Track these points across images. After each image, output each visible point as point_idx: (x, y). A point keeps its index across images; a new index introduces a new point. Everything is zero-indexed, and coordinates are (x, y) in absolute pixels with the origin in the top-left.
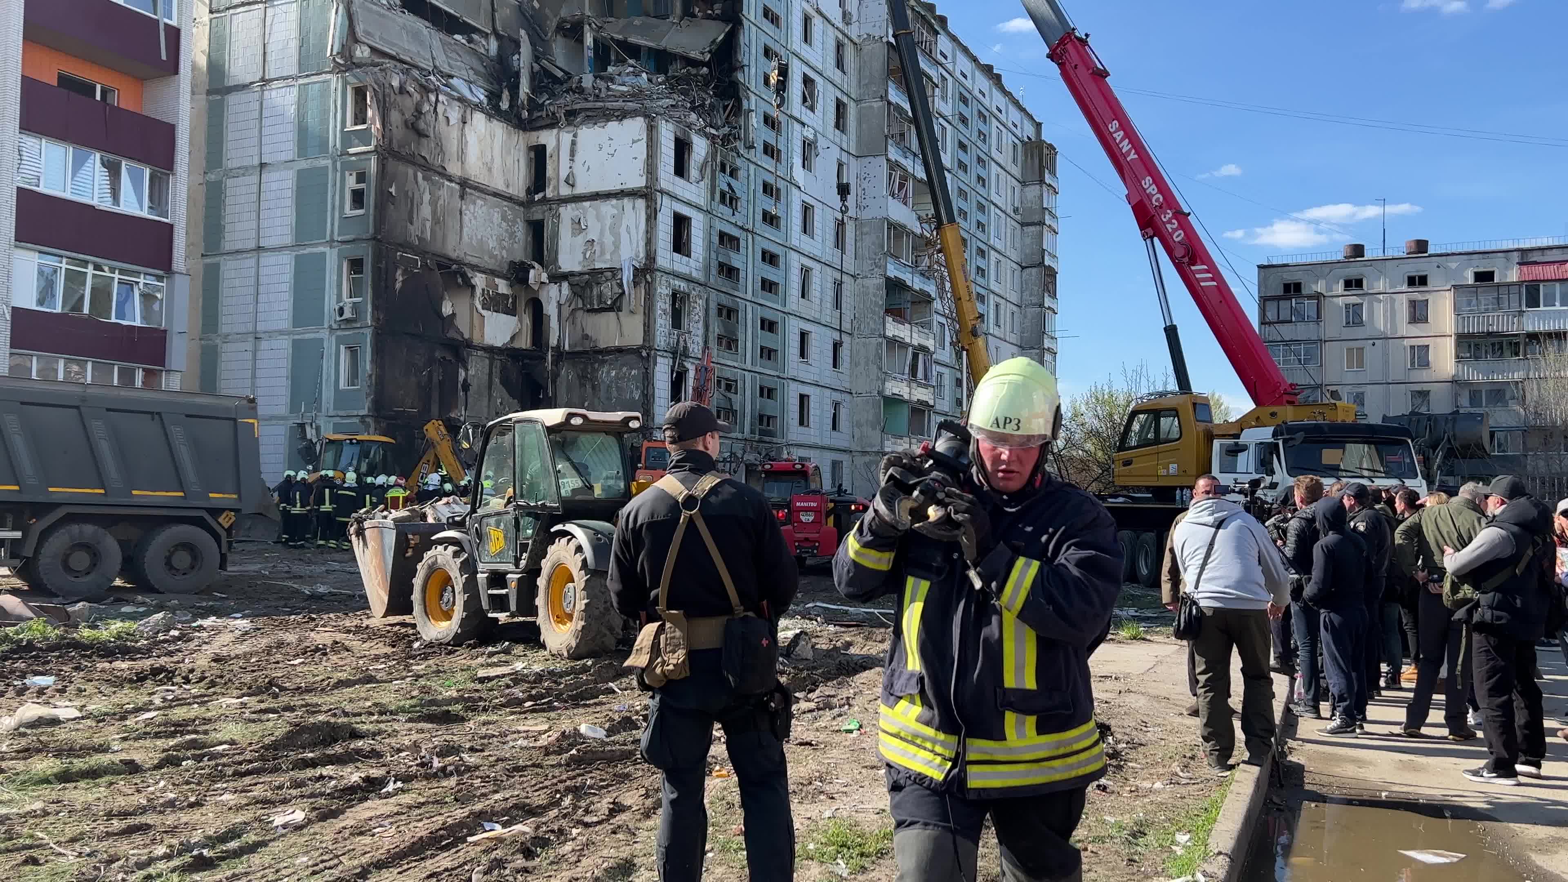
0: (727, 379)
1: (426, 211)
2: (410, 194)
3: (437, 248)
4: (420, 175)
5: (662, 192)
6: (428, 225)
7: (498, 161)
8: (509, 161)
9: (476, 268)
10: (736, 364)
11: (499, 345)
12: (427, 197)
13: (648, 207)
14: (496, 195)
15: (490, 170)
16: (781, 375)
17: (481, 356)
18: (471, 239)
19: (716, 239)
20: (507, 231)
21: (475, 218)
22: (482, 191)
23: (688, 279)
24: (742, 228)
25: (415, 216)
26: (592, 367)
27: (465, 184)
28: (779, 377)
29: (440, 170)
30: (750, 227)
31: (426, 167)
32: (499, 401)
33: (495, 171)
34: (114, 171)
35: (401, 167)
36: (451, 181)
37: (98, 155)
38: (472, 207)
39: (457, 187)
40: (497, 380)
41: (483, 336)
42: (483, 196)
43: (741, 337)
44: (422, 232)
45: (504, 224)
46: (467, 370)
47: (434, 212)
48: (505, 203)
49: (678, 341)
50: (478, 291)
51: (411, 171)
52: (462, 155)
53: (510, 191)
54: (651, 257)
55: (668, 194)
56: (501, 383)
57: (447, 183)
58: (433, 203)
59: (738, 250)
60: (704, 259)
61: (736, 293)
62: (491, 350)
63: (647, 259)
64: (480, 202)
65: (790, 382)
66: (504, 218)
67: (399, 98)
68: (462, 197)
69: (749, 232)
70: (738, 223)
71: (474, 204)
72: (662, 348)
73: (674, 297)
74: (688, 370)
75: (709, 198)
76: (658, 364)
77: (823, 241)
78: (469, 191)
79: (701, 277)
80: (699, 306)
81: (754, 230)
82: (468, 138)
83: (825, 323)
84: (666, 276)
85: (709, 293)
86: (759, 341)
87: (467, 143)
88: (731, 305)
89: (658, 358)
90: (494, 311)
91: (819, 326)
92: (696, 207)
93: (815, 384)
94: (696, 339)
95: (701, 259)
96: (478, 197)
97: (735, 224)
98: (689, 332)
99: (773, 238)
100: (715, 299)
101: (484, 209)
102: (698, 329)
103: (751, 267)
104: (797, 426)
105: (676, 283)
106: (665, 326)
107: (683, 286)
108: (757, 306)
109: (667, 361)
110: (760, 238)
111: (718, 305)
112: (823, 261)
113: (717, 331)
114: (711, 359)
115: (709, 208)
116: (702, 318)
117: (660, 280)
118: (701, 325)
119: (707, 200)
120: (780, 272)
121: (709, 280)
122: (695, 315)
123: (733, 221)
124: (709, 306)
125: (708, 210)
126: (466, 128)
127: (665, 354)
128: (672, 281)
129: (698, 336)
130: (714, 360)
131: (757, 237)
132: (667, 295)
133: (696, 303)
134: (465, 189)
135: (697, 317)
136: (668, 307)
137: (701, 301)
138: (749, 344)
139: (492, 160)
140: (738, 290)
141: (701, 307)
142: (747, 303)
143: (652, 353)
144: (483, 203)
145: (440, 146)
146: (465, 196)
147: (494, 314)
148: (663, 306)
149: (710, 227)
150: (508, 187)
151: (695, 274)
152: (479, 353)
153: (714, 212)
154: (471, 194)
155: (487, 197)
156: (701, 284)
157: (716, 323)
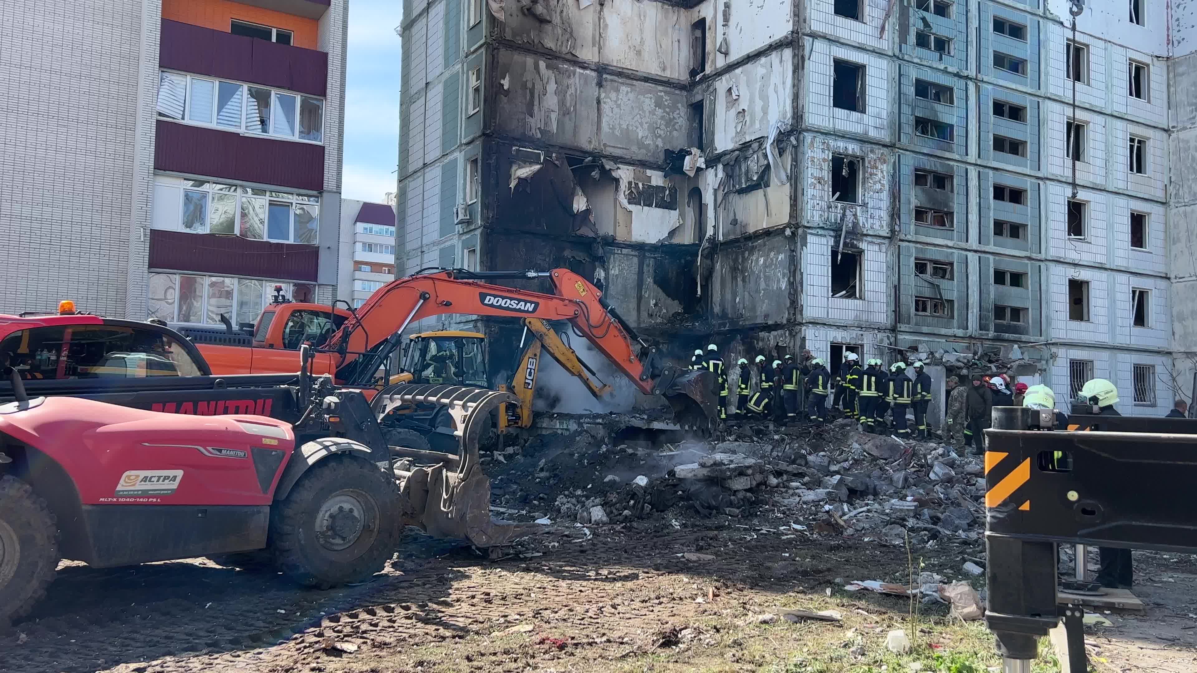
0: (935, 262)
1: (551, 101)
2: (529, 85)
3: (567, 139)
4: (542, 64)
5: (814, 36)
6: (554, 116)
7: (650, 43)
8: (666, 43)
9: (618, 160)
10: (950, 244)
11: (653, 242)
12: (552, 87)
13: (794, 56)
14: (646, 79)
15: (639, 53)
16: (1034, 256)
17: (627, 255)
18: (613, 128)
19: (911, 90)
20: (662, 118)
21: (619, 106)
22: (628, 77)
23: (863, 140)
24: (957, 75)
25: (536, 108)
26: (743, 257)
27: (602, 69)
28: (1029, 258)
29: (569, 57)
30: (972, 73)
31: (551, 56)
32: (652, 302)
33: (646, 55)
34: (263, 101)
35: (518, 57)
36: (585, 68)
37: (245, 87)
38: (613, 95)
39: (594, 74)
40: (650, 280)
41: (630, 232)
42: (629, 82)
43: (957, 208)
44: (546, 124)
45: (659, 112)
46: (606, 270)
47: (562, 103)
48: (660, 88)
49: (844, 215)
50: (623, 185)
51: (530, 60)
52: (599, 41)
53: (668, 74)
54: (798, 115)
55: (825, 37)
56: (655, 282)
57: (579, 70)
58: (561, 93)
59: (952, 102)
60: (891, 114)
61: (947, 155)
62: (640, 248)
63: (793, 118)
64: (624, 89)
65: (1052, 265)
66: (659, 104)
68: (600, 85)
69: (971, 79)
70: (950, 69)
71: (617, 90)
72: (816, 225)
73: (837, 162)
74: (863, 251)
75: (897, 40)
76: (808, 245)
77: (1107, 87)
78: (609, 77)
79: (884, 136)
80: (882, 172)
81: (980, 77)
82: (608, 21)
83: (1116, 190)
84: (822, 137)
85: (899, 156)
86: (992, 214)
87: (606, 26)
88: (940, 170)
89: (809, 236)
90: (644, 205)
91: (1105, 193)
92: (873, 51)
93: (1101, 268)
94: (877, 213)
95: (884, 115)
96: (623, 83)
97: (945, 71)
98: (865, 205)
99: (1014, 86)
100: (911, 162)
101: (631, 96)
102: (881, 200)
103: (974, 122)
104: (1066, 321)
105: (841, 145)
106: (822, 198)
107: (852, 148)
108: (987, 170)
109: (824, 240)
110: (990, 87)
111: (916, 170)
112: (1109, 112)
113: (914, 202)
114: (902, 237)
115: (897, 52)
116: (887, 187)
117: (812, 143)
118: (885, 195)
119: (894, 43)
120: (1028, 127)
121: (899, 140)
122: (875, 183)
123: (942, 67)
124: (899, 171)
125: (894, 55)
126: (605, 10)
127: (821, 232)
128: (832, 143)
129: (880, 209)
130: (909, 237)
131: (985, 85)
132: (824, 160)
133: (877, 168)
134: (604, 76)
135: (878, 186)
136: (827, 175)
137: (885, 165)
138: (973, 217)
139: (642, 42)
140: (951, 150)
141: (885, 173)
142: (969, 167)
143: (800, 231)
144: (629, 89)
145: (569, 32)
146: (604, 83)
147: (646, 208)
148: (817, 173)
149: (900, 75)
150: (664, 70)
151: (873, 133)
152: (625, 251)
153: (906, 57)
154: (612, 81)
155: (635, 82)
156: (884, 146)
157: (913, 193)
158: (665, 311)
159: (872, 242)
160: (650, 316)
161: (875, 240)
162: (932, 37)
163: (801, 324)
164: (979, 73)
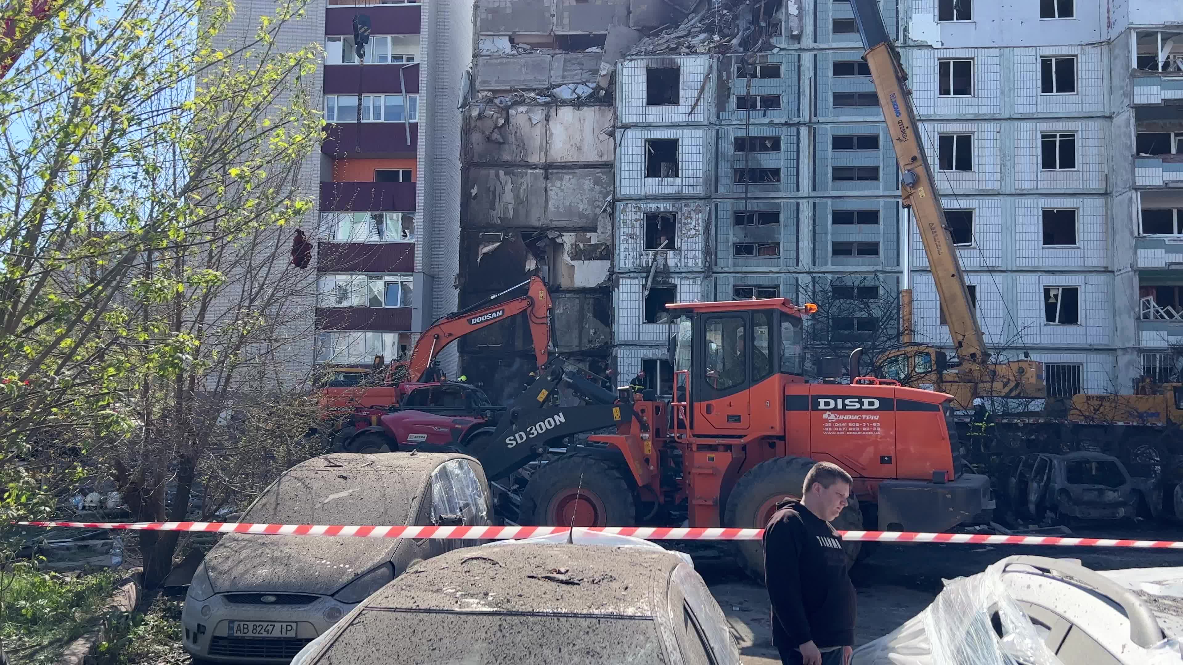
1: (508, 197)
2: (492, 189)
3: (522, 221)
4: (501, 173)
5: (626, 127)
6: (510, 207)
7: (589, 137)
9: (562, 229)
10: (776, 269)
11: (593, 285)
12: (509, 187)
14: (586, 166)
15: (579, 149)
17: (569, 298)
18: (558, 207)
19: (730, 148)
20: (600, 192)
21: (562, 190)
22: (570, 168)
23: (677, 198)
25: (497, 204)
27: (549, 167)
28: (883, 272)
29: (522, 163)
30: (806, 119)
31: (509, 167)
32: (592, 332)
33: (585, 148)
34: (379, 220)
35: (483, 172)
36: (534, 169)
37: (369, 214)
38: (558, 184)
39: (542, 171)
40: (590, 315)
41: (572, 281)
42: (570, 171)
43: (786, 239)
44: (504, 214)
45: (597, 188)
47: (517, 197)
48: (599, 170)
50: (567, 247)
51: (492, 172)
52: (546, 147)
55: (636, 125)
56: (595, 316)
57: (530, 171)
58: (516, 190)
59: (778, 149)
60: (706, 173)
61: (773, 195)
62: (583, 291)
64: (567, 177)
66: (596, 183)
67: (479, 123)
68: (547, 178)
69: (804, 124)
70: (776, 121)
71: (561, 179)
72: (627, 270)
73: (651, 219)
74: (676, 286)
75: (713, 110)
76: (620, 286)
77: (1002, 93)
78: (555, 171)
79: (700, 191)
80: (697, 220)
81: (814, 119)
82: (553, 131)
83: (1018, 192)
84: (634, 202)
85: (717, 205)
86: (829, 237)
87: (552, 134)
88: (763, 208)
89: (621, 280)
90: (585, 260)
91: (1001, 197)
92: (688, 125)
93: (991, 271)
94: (691, 255)
95: (700, 174)
96: (566, 174)
97: (771, 124)
98: (680, 249)
99: (861, 119)
100: (729, 207)
101: (573, 181)
102: (696, 243)
103: (806, 161)
104: (936, 326)
105: (652, 206)
106: (634, 249)
107: (663, 206)
108: (825, 200)
109: (636, 281)
110: (828, 126)
111: (735, 213)
112: (1007, 116)
113: (732, 239)
114: (719, 270)
115: (713, 120)
116: (701, 232)
117: (625, 209)
118: (700, 239)
119: (710, 114)
120: (881, 153)
121: (717, 191)
122: (689, 230)
123: (766, 121)
124: (716, 217)
125: (710, 123)
126: (551, 123)
127: (632, 275)
128: (643, 206)
129: (694, 250)
130: (726, 269)
131: (822, 126)
132: (636, 220)
133: (691, 218)
134: (550, 171)
135: (693, 232)
136: (639, 231)
137: (700, 215)
138: (805, 244)
139: (582, 140)
140: (779, 191)
141: (700, 221)
142: (800, 201)
143: (614, 276)
144: (571, 177)
145: (522, 145)
146: (550, 176)
147: (586, 262)
148: (629, 231)
149: (717, 138)
150: (601, 156)
151: (686, 191)
152: (568, 295)
153: (723, 123)
154: (557, 173)
155: (576, 171)
156: (701, 199)
157: (731, 233)
158: (602, 337)
159: (685, 277)
160: (590, 342)
161: (689, 276)
162: (758, 98)
163: (614, 346)
164: (815, 115)
